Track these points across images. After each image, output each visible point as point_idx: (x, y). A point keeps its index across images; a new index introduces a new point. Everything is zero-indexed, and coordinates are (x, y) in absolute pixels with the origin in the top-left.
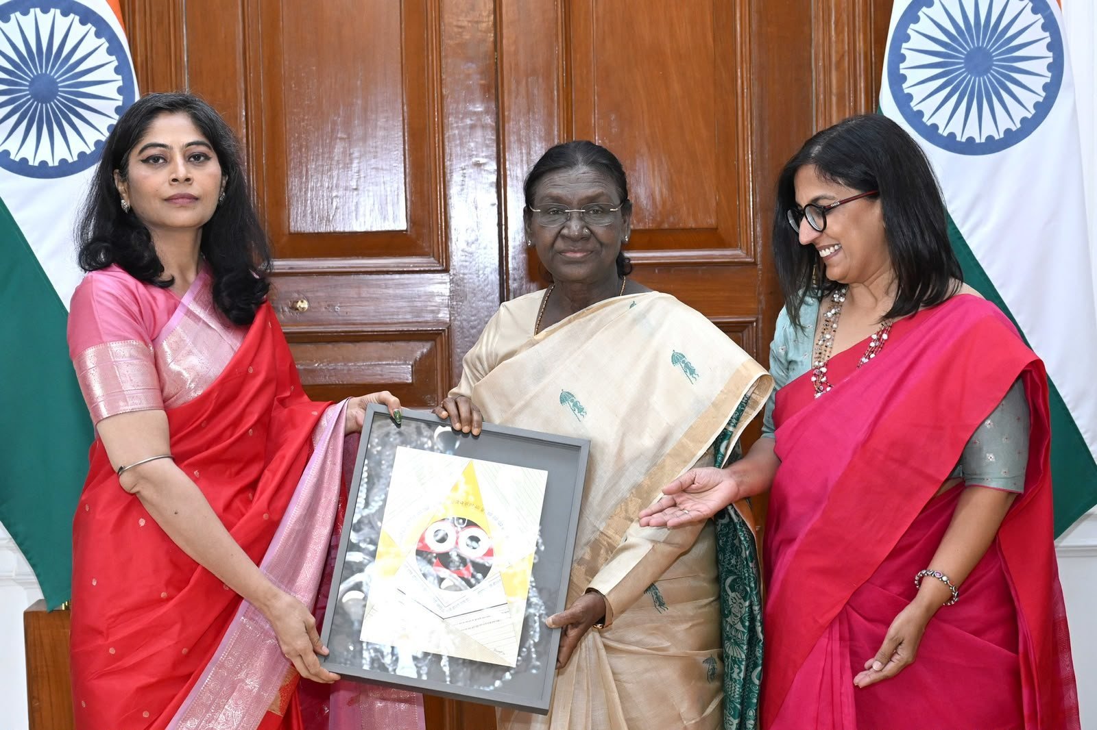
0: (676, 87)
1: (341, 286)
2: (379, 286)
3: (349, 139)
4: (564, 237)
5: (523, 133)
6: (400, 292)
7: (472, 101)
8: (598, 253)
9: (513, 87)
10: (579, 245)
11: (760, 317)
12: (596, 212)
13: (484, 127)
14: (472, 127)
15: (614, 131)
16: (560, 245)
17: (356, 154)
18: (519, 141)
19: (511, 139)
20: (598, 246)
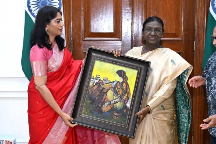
0: (168, 5)
1: (100, 43)
2: (107, 43)
3: (103, 14)
4: (151, 35)
5: (137, 14)
6: (112, 44)
7: (127, 7)
8: (157, 39)
9: (136, 5)
10: (154, 37)
11: (183, 51)
12: (158, 30)
13: (129, 12)
14: (127, 12)
15: (155, 14)
16: (150, 36)
17: (104, 17)
18: (136, 15)
19: (135, 15)
20: (157, 37)
